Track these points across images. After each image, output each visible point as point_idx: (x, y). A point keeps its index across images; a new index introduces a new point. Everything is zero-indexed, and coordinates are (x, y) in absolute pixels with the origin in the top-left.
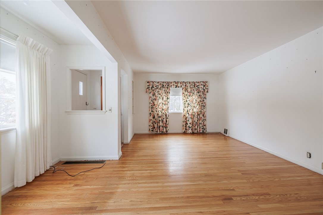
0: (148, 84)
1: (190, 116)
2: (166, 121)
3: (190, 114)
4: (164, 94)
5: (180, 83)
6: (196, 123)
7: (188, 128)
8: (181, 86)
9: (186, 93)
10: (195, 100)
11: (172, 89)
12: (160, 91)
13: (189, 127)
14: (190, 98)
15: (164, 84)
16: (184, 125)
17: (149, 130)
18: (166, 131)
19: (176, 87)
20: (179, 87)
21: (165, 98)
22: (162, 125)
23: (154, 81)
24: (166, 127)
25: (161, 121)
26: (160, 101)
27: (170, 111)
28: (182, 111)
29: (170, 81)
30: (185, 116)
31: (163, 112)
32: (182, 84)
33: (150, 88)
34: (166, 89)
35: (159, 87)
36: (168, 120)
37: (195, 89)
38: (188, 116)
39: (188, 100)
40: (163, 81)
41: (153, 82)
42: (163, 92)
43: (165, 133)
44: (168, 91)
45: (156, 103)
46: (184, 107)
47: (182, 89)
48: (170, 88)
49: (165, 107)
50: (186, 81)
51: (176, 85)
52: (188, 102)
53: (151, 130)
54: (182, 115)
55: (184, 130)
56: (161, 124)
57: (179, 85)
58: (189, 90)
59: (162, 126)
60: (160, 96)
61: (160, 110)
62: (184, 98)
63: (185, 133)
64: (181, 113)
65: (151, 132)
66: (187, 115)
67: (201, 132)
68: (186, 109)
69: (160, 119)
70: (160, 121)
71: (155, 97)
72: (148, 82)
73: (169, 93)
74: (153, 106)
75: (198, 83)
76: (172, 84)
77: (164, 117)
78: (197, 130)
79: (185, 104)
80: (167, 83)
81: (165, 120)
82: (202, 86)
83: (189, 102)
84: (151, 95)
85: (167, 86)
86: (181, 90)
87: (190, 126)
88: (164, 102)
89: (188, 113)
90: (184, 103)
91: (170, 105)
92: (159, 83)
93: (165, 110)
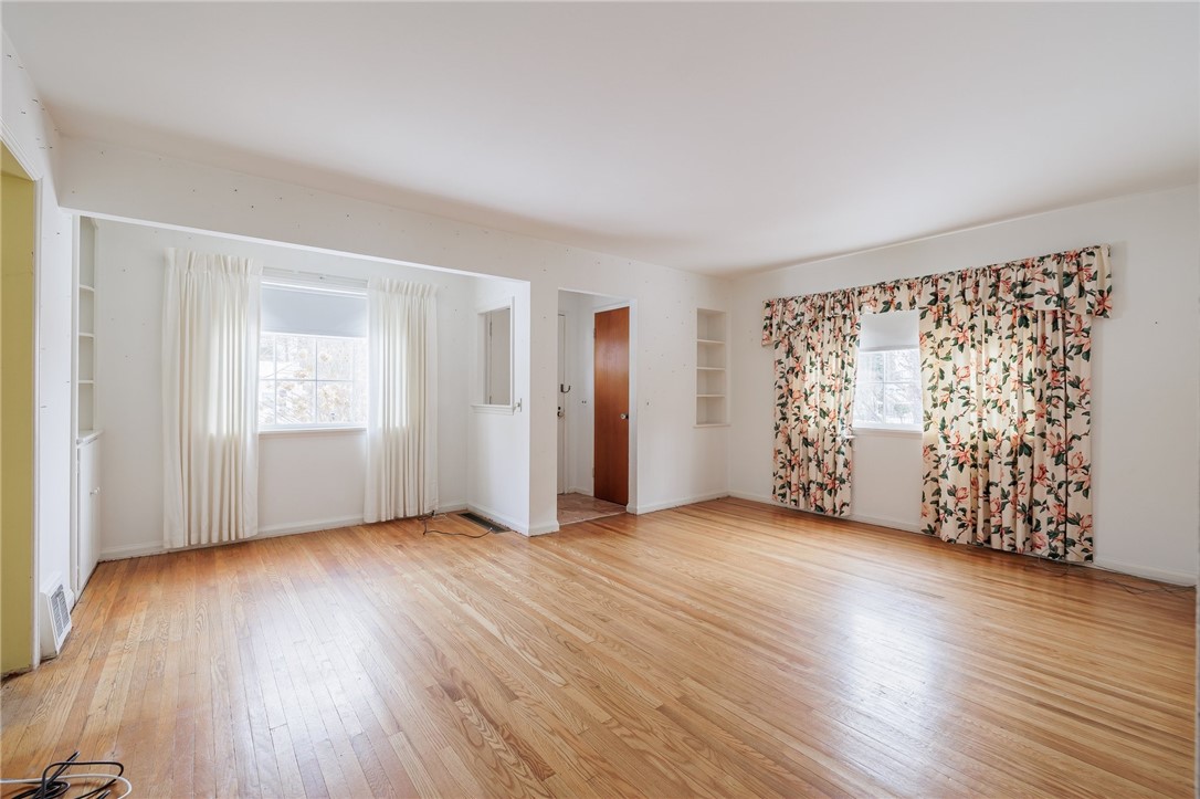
0: (768, 312)
1: (952, 453)
3: (952, 440)
4: (831, 347)
5: (904, 288)
6: (1005, 495)
8: (913, 303)
9: (942, 333)
10: (996, 369)
11: (869, 320)
12: (815, 335)
14: (959, 359)
15: (829, 303)
16: (929, 499)
17: (774, 493)
18: (836, 510)
19: (887, 306)
20: (899, 307)
21: (834, 364)
22: (820, 480)
23: (787, 295)
24: (834, 492)
25: (814, 463)
26: (813, 377)
27: (860, 420)
28: (921, 427)
29: (857, 285)
30: (931, 448)
31: (825, 422)
32: (914, 292)
33: (775, 327)
34: (840, 322)
35: (806, 319)
36: (839, 459)
37: (1001, 305)
38: (944, 451)
39: (948, 367)
40: (824, 291)
41: (785, 302)
42: (826, 336)
43: (830, 514)
44: (846, 329)
45: (796, 384)
46: (931, 403)
47: (917, 312)
48: (858, 317)
49: (832, 403)
50: (936, 271)
51: (887, 297)
52: (950, 376)
53: (778, 492)
54: (921, 445)
55: (929, 520)
56: (814, 474)
57: (902, 296)
58: (961, 313)
59: (821, 486)
60: (813, 354)
61: (813, 414)
62: (931, 359)
63: (930, 537)
64: (915, 435)
65: (778, 502)
66: (942, 448)
67: (1044, 552)
68: (938, 416)
69: (811, 451)
70: (810, 460)
71: (791, 362)
72: (768, 305)
73: (853, 337)
74: (785, 397)
75: (1023, 266)
76: (867, 296)
77: (828, 444)
78: (1006, 537)
79: (934, 388)
80: (840, 297)
81: (828, 459)
82: (1053, 285)
83: (954, 378)
84: (781, 352)
86: (911, 322)
88: (828, 383)
89: (946, 438)
90: (931, 385)
91: (857, 393)
92: (809, 302)
93: (832, 415)
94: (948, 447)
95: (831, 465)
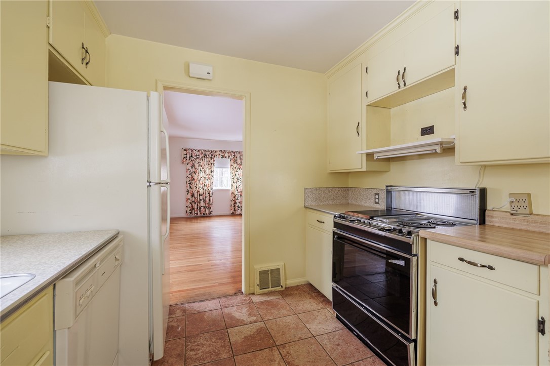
0: (185, 152)
1: (239, 194)
2: (210, 200)
3: (239, 191)
4: (207, 166)
5: (227, 153)
7: (236, 208)
8: (229, 157)
9: (235, 165)
11: (217, 160)
12: (201, 161)
13: (238, 207)
14: (240, 172)
15: (207, 153)
16: (233, 205)
17: (187, 212)
18: (210, 213)
19: (223, 157)
20: (226, 157)
21: (208, 171)
23: (193, 148)
24: (209, 208)
25: (202, 201)
26: (202, 174)
27: (214, 188)
28: (230, 188)
29: (215, 149)
30: (233, 193)
31: (206, 188)
32: (230, 154)
33: (188, 158)
34: (210, 159)
35: (200, 157)
36: (211, 198)
39: (237, 173)
40: (205, 149)
41: (192, 150)
42: (206, 163)
43: (208, 215)
44: (212, 162)
45: (195, 177)
46: (233, 182)
47: (229, 160)
48: (215, 159)
49: (207, 183)
50: (234, 150)
51: (223, 155)
52: (237, 176)
53: (188, 212)
54: (230, 193)
55: (233, 211)
56: (202, 204)
57: (226, 155)
58: (239, 161)
59: (204, 207)
60: (201, 168)
61: (201, 186)
62: (233, 171)
63: (233, 215)
64: (228, 190)
65: (189, 215)
66: (236, 193)
68: (235, 185)
69: (201, 197)
70: (201, 200)
71: (194, 170)
72: (185, 150)
73: (214, 164)
74: (191, 181)
76: (218, 153)
77: (207, 195)
79: (233, 178)
80: (211, 152)
81: (207, 199)
83: (239, 176)
84: (189, 167)
85: (210, 156)
86: (228, 162)
87: (240, 206)
88: (206, 177)
89: (237, 190)
91: (214, 180)
92: (200, 152)
93: (208, 186)
95: (208, 201)
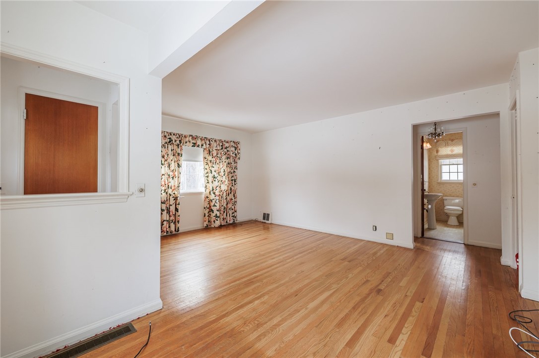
1: (218, 198)
2: (177, 210)
3: (217, 193)
4: (171, 157)
5: (199, 140)
6: (224, 209)
7: (213, 218)
8: (202, 145)
9: (210, 158)
10: (222, 170)
11: (186, 149)
13: (216, 216)
14: (216, 167)
15: (174, 138)
16: (207, 215)
18: (177, 230)
19: (194, 145)
20: (198, 146)
21: (173, 165)
22: (168, 219)
24: (176, 222)
25: (166, 211)
26: (164, 170)
27: (183, 189)
28: (202, 190)
29: (184, 133)
30: (207, 197)
31: (170, 191)
32: (203, 142)
34: (175, 147)
36: (179, 207)
37: (223, 152)
38: (214, 198)
39: (213, 170)
40: (169, 131)
42: (170, 152)
43: (174, 233)
44: (179, 151)
46: (207, 182)
47: (202, 149)
48: (183, 146)
49: (173, 183)
50: (209, 137)
51: (194, 142)
52: (213, 173)
54: (203, 197)
55: (207, 222)
56: (165, 216)
57: (199, 142)
58: (215, 153)
59: (168, 221)
60: (163, 160)
61: (163, 188)
62: (207, 167)
63: (207, 229)
64: (201, 193)
66: (212, 197)
67: (231, 222)
68: (210, 186)
69: (164, 206)
70: (163, 210)
73: (182, 154)
75: (227, 142)
76: (187, 139)
77: (172, 201)
78: (225, 221)
79: (207, 177)
80: (178, 136)
81: (172, 208)
82: (233, 149)
83: (215, 174)
85: (178, 142)
86: (201, 153)
87: (218, 215)
88: (171, 174)
89: (214, 193)
90: (207, 175)
91: (183, 179)
93: (173, 188)
94: (215, 196)
95: (174, 211)
